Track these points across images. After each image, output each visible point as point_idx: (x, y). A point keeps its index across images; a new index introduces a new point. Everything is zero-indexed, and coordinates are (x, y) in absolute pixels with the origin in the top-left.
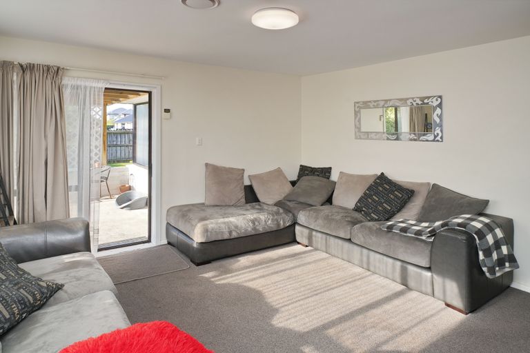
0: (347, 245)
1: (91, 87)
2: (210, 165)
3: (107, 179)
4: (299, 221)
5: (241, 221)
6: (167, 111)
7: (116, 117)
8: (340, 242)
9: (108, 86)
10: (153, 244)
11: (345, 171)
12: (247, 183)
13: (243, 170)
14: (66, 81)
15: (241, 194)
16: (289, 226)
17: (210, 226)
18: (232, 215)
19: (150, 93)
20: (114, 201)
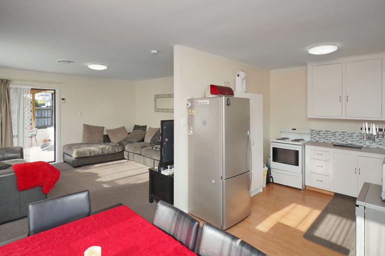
0: (139, 156)
1: (24, 89)
2: (86, 125)
3: (35, 135)
4: (126, 150)
5: (96, 149)
6: (63, 99)
7: (47, 98)
8: (137, 155)
9: (32, 88)
10: (57, 162)
11: (151, 127)
12: (105, 133)
13: (104, 127)
14: (11, 86)
15: (102, 139)
16: (121, 152)
17: (80, 151)
18: (92, 146)
19: (55, 91)
20: (39, 148)
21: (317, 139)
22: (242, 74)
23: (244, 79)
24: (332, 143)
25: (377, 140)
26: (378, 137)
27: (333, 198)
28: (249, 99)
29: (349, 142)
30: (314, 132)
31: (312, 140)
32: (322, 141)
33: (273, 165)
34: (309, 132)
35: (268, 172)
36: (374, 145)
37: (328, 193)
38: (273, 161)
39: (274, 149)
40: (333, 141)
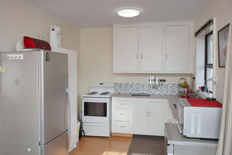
21: (119, 91)
22: (57, 29)
23: (59, 34)
24: (130, 93)
25: (159, 88)
26: (159, 86)
27: (133, 139)
28: (67, 55)
29: (142, 92)
30: (117, 85)
31: (116, 92)
32: (123, 92)
33: (85, 119)
34: (113, 85)
35: (80, 127)
36: (157, 93)
37: (128, 136)
38: (84, 115)
39: (85, 103)
40: (130, 91)
